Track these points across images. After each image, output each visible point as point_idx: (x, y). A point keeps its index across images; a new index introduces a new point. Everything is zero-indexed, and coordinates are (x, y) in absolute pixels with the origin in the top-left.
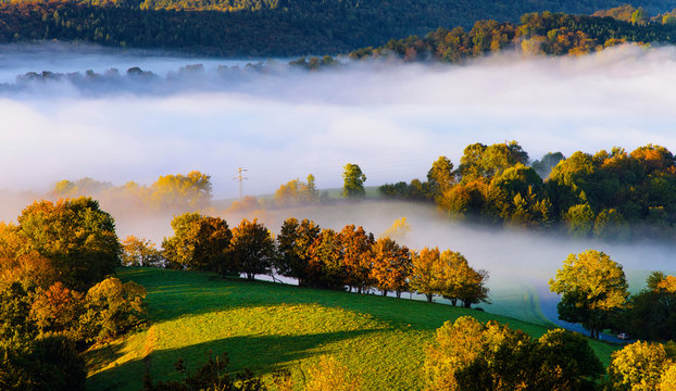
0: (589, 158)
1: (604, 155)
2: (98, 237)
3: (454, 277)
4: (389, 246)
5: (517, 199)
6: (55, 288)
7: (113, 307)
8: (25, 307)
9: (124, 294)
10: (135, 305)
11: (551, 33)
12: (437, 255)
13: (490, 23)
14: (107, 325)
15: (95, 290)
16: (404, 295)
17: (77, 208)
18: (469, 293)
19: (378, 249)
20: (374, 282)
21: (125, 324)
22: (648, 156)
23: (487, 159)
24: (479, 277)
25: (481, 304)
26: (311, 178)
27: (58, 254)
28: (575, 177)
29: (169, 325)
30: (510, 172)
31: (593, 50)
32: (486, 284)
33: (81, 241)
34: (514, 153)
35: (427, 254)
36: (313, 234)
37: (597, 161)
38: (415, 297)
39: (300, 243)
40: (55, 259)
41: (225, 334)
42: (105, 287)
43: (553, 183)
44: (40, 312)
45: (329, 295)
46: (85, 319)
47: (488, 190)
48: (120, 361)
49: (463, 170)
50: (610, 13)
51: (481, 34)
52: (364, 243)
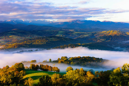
0: (73, 58)
1: (75, 57)
2: (22, 66)
3: (57, 69)
4: (50, 67)
5: (66, 62)
6: (17, 72)
7: (22, 73)
8: (14, 74)
9: (24, 72)
10: (25, 73)
11: (71, 46)
12: (55, 67)
13: (66, 45)
14: (22, 75)
15: (21, 72)
16: (52, 71)
17: (20, 64)
18: (58, 71)
19: (49, 67)
20: (49, 70)
21: (24, 75)
22: (79, 57)
23: (63, 58)
24: (59, 69)
25: (59, 72)
26: (46, 60)
27: (18, 68)
28: (71, 60)
29: (28, 75)
30: (65, 59)
31: (75, 47)
32: (60, 70)
33: (20, 67)
34: (66, 57)
35: (54, 67)
36: (43, 66)
37: (74, 58)
38: (53, 71)
39: (42, 67)
40: (17, 69)
41: (33, 76)
42: (22, 71)
43: (69, 60)
44: (15, 74)
45: (46, 72)
46: (20, 74)
47: (63, 61)
48: (23, 79)
49: (61, 59)
50: (77, 44)
51: (65, 46)
52: (48, 66)
